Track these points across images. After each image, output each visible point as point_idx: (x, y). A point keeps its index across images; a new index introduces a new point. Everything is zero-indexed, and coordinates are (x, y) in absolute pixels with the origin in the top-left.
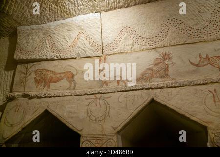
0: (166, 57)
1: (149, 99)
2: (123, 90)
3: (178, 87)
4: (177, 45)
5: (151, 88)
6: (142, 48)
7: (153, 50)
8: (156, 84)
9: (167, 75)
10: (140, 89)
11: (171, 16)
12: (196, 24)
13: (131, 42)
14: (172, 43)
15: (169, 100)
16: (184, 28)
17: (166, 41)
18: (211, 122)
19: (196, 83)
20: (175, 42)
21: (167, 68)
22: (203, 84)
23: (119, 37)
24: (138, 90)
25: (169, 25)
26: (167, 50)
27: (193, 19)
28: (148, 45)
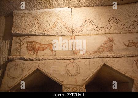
0: (111, 40)
1: (103, 64)
2: (87, 57)
3: (118, 57)
4: (117, 33)
5: (103, 58)
6: (98, 33)
7: (104, 35)
8: (106, 55)
9: (112, 50)
10: (98, 58)
11: (113, 16)
12: (127, 23)
13: (90, 28)
14: (114, 32)
15: (114, 65)
16: (121, 24)
17: (111, 31)
18: (136, 77)
19: (128, 56)
20: (116, 32)
21: (112, 46)
22: (132, 57)
23: (83, 25)
24: (97, 58)
25: (112, 21)
26: (112, 35)
27: (125, 20)
28: (101, 31)
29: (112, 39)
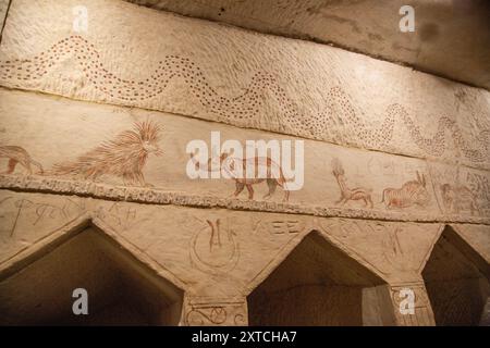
0: (147, 134)
1: (81, 219)
3: (153, 203)
4: (177, 114)
5: (91, 195)
6: (102, 98)
7: (125, 110)
8: (107, 187)
9: (138, 172)
10: (66, 193)
11: (183, 51)
12: (223, 87)
13: (78, 75)
14: (170, 107)
15: (126, 229)
16: (201, 86)
17: (157, 101)
19: (190, 201)
20: (177, 108)
21: (143, 158)
22: (202, 207)
24: (61, 193)
25: (174, 69)
26: (155, 118)
27: (221, 75)
28: (116, 95)
29: (153, 132)
